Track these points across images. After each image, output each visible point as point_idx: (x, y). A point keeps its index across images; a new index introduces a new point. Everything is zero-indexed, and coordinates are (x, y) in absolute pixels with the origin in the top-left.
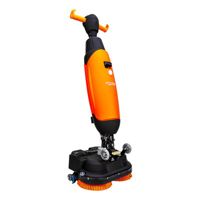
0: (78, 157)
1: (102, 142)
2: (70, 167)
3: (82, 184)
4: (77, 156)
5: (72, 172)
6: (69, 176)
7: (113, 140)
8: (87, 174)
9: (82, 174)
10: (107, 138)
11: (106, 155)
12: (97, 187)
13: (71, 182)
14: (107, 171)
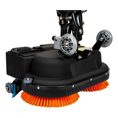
0: (19, 54)
1: (62, 30)
2: (9, 73)
3: (29, 96)
4: (17, 52)
5: (11, 79)
6: (8, 86)
7: (82, 23)
8: (37, 81)
9: (28, 81)
10: (70, 18)
11: (71, 44)
12: (55, 102)
13: (11, 94)
14: (70, 74)
